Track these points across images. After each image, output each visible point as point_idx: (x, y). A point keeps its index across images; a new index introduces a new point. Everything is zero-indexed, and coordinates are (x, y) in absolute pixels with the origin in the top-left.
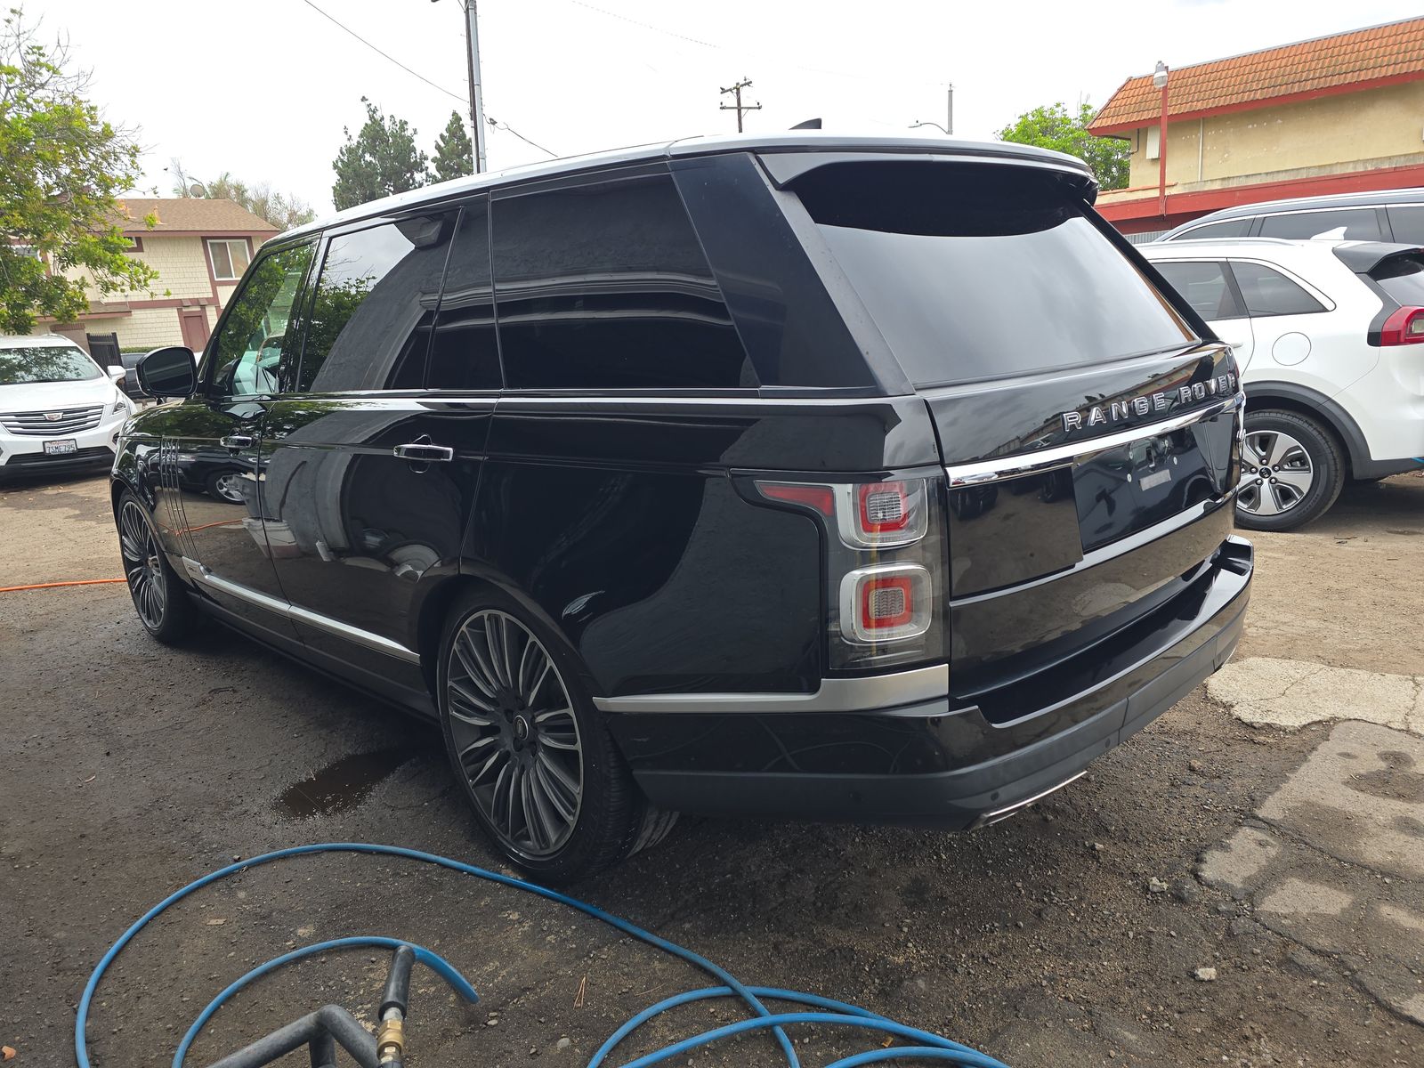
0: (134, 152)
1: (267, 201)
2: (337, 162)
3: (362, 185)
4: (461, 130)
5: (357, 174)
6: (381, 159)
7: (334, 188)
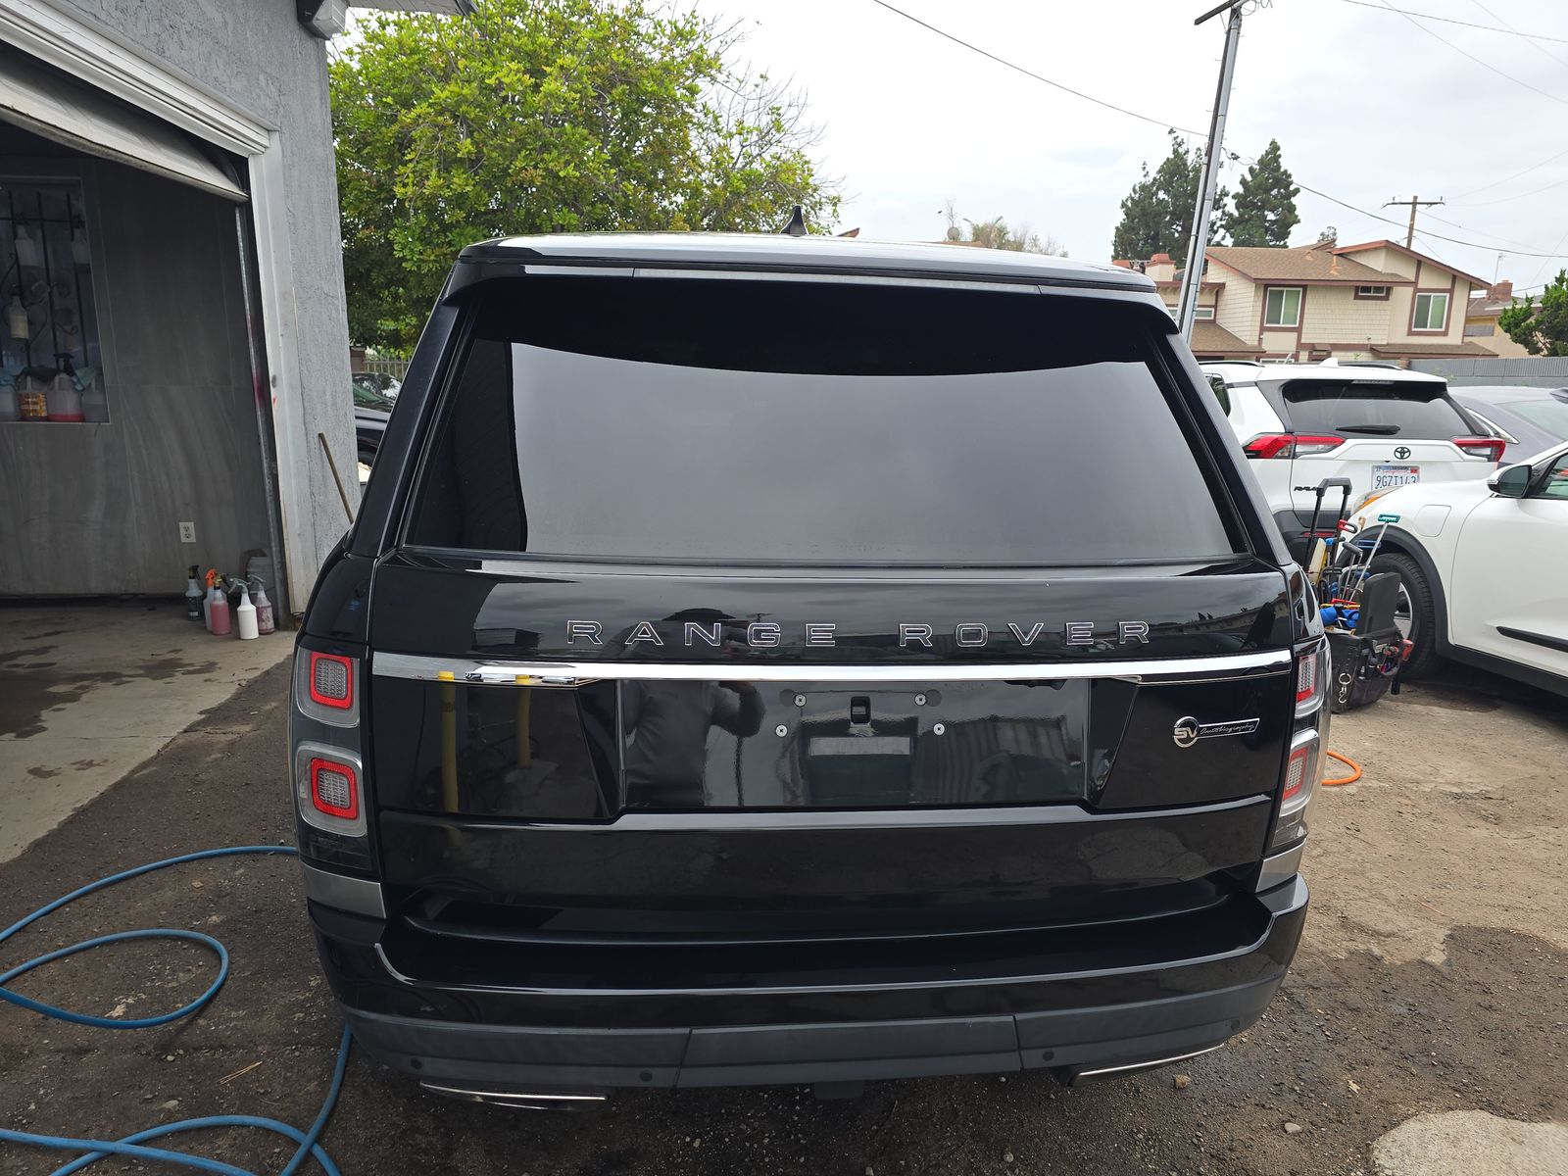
0: (835, 201)
1: (1023, 243)
2: (1127, 200)
3: (1147, 225)
4: (1277, 161)
5: (1144, 213)
6: (1174, 197)
7: (1117, 228)
